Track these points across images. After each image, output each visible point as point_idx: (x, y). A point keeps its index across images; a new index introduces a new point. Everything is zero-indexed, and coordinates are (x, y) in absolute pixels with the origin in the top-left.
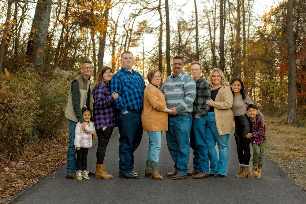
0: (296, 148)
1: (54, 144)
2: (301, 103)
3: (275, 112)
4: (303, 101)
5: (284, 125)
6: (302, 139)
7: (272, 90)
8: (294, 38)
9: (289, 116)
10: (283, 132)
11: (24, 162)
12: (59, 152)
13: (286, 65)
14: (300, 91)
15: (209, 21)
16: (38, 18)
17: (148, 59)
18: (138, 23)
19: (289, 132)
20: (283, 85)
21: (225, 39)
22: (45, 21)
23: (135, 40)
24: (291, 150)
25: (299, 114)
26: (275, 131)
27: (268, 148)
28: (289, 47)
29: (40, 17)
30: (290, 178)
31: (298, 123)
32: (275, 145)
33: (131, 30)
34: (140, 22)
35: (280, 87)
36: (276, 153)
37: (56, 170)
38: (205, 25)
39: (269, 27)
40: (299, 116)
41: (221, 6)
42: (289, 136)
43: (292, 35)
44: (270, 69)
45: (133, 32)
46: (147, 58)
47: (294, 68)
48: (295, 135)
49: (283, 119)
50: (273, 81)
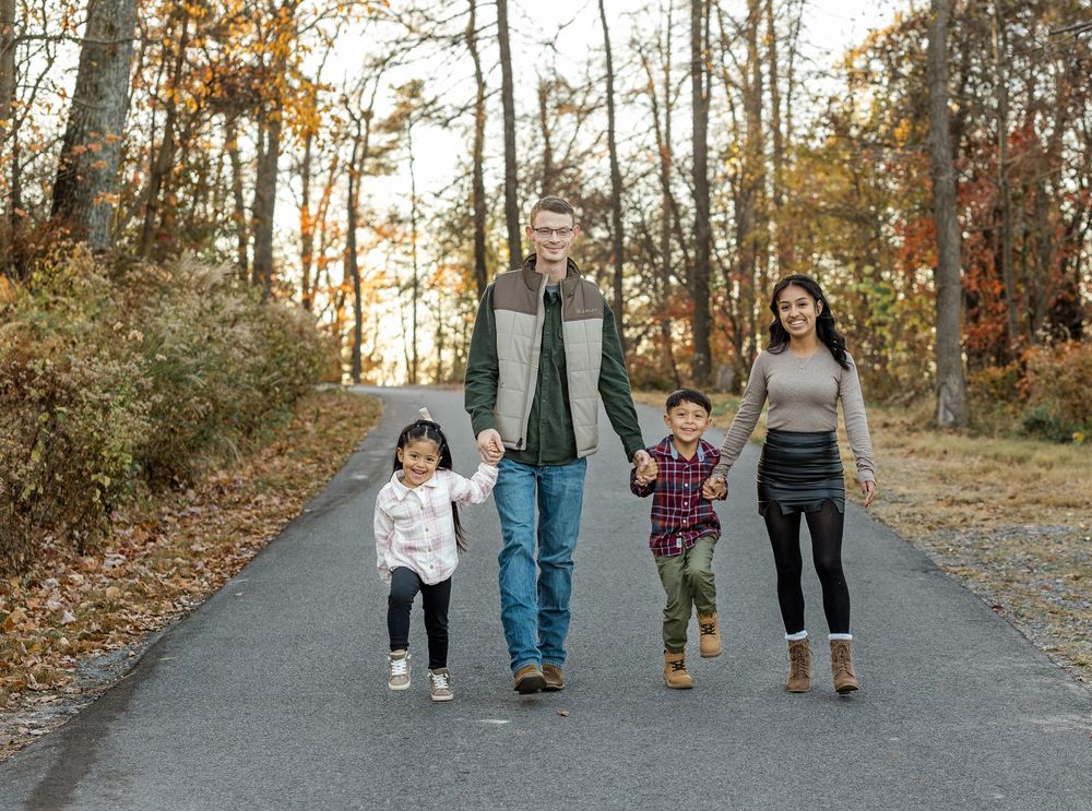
0: (969, 495)
1: (191, 504)
2: (980, 356)
3: (890, 391)
4: (984, 351)
5: (924, 433)
6: (986, 471)
7: (882, 318)
8: (951, 138)
9: (942, 401)
10: (925, 453)
11: (123, 557)
12: (219, 527)
13: (925, 228)
14: (975, 318)
15: (651, 81)
16: (88, 88)
17: (432, 220)
18: (391, 87)
19: (945, 452)
20: (917, 299)
21: (710, 141)
22: (112, 98)
23: (383, 151)
24: (953, 502)
25: (975, 395)
26: (898, 451)
27: (879, 498)
28: (937, 170)
29: (96, 86)
30: (954, 576)
31: (970, 424)
32: (902, 489)
33: (368, 115)
34: (397, 86)
35: (906, 307)
36: (905, 511)
37: (232, 576)
38: (636, 92)
39: (865, 99)
40: (973, 402)
41: (696, 28)
42: (944, 463)
43: (945, 129)
44: (870, 246)
45: (374, 122)
46: (429, 213)
47: (956, 241)
48: (963, 462)
49: (920, 412)
50: (882, 285)
